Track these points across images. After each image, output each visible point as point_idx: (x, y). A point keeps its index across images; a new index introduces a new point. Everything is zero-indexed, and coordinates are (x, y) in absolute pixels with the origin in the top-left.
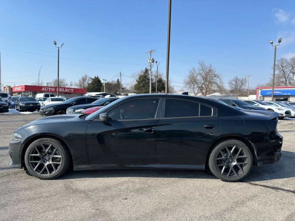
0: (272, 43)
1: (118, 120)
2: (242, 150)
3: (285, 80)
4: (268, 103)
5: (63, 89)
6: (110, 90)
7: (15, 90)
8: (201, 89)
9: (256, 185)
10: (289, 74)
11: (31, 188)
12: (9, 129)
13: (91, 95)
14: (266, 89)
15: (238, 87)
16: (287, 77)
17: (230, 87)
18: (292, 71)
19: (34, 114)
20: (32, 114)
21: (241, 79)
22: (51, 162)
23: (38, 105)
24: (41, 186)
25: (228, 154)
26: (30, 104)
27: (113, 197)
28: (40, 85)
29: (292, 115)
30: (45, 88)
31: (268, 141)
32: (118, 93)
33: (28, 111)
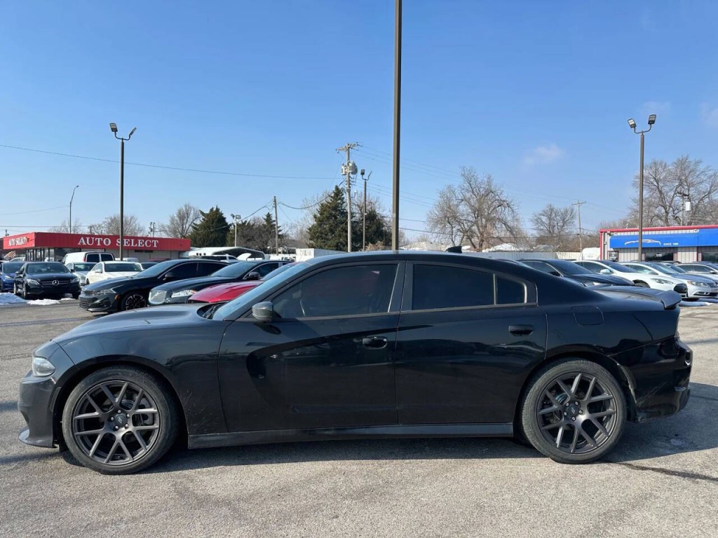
0: (634, 126)
1: (299, 319)
2: (596, 383)
3: (663, 211)
4: (631, 266)
5: (133, 240)
6: (249, 240)
7: (10, 244)
8: (468, 235)
9: (644, 469)
10: (673, 197)
11: (89, 498)
12: (5, 344)
13: (203, 255)
14: (622, 234)
15: (556, 231)
16: (668, 204)
17: (537, 229)
18: (679, 190)
19: (62, 303)
20: (57, 304)
21: (562, 210)
22: (131, 428)
23: (73, 281)
24: (113, 491)
25: (566, 397)
26: (51, 279)
27: (303, 514)
28: (72, 233)
29: (691, 295)
30: (88, 239)
31: (655, 362)
32: (269, 248)
33: (46, 298)
